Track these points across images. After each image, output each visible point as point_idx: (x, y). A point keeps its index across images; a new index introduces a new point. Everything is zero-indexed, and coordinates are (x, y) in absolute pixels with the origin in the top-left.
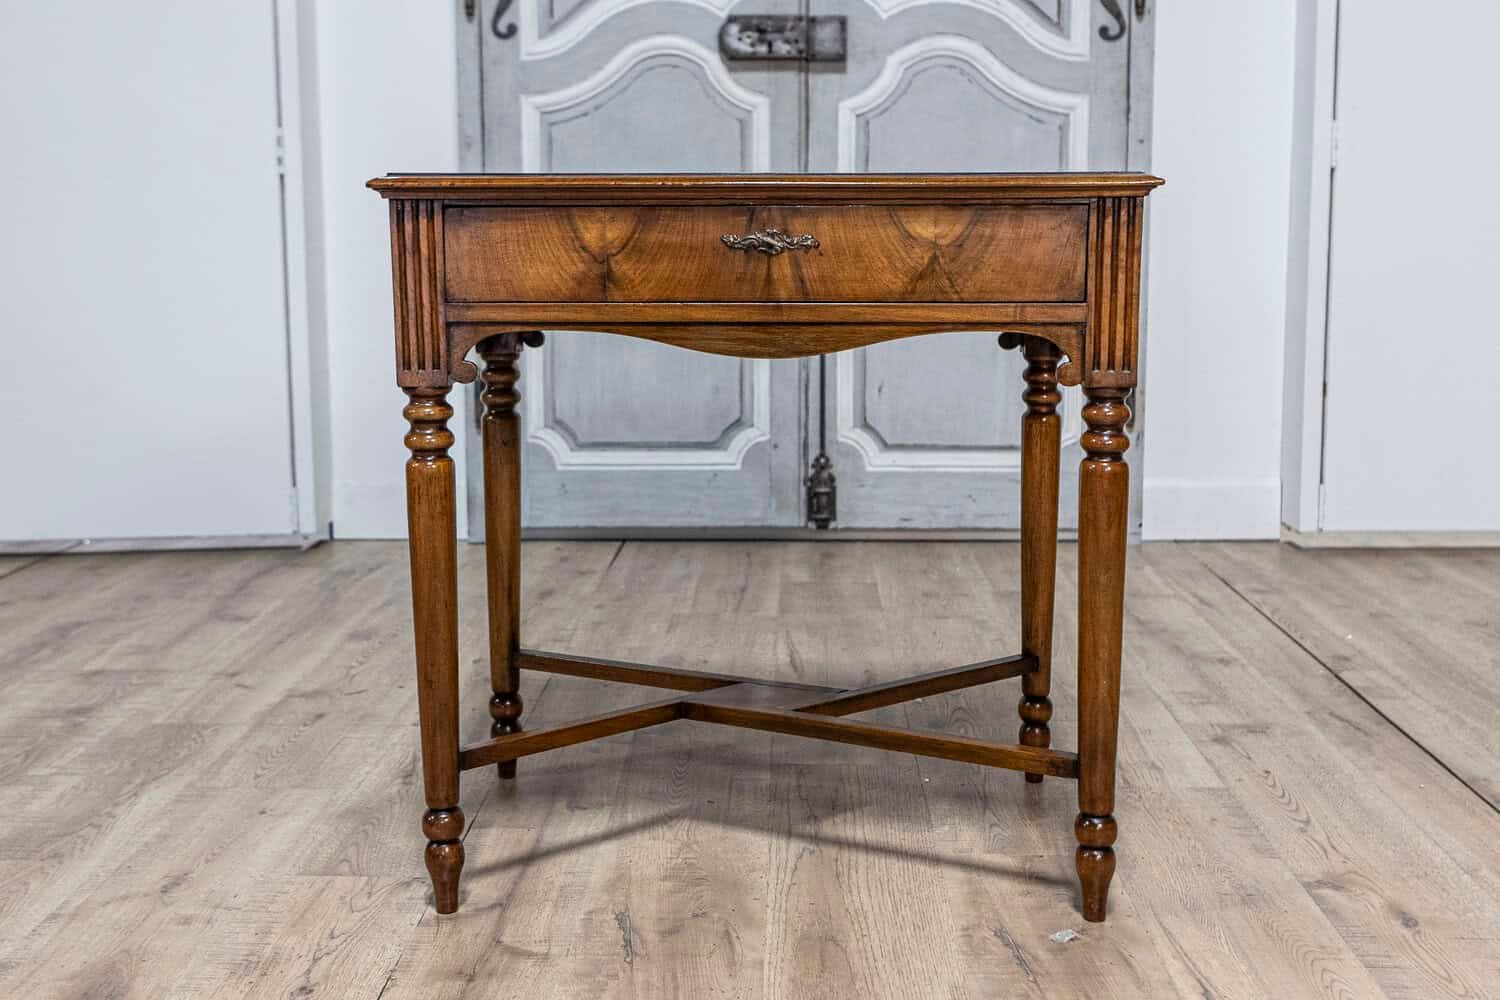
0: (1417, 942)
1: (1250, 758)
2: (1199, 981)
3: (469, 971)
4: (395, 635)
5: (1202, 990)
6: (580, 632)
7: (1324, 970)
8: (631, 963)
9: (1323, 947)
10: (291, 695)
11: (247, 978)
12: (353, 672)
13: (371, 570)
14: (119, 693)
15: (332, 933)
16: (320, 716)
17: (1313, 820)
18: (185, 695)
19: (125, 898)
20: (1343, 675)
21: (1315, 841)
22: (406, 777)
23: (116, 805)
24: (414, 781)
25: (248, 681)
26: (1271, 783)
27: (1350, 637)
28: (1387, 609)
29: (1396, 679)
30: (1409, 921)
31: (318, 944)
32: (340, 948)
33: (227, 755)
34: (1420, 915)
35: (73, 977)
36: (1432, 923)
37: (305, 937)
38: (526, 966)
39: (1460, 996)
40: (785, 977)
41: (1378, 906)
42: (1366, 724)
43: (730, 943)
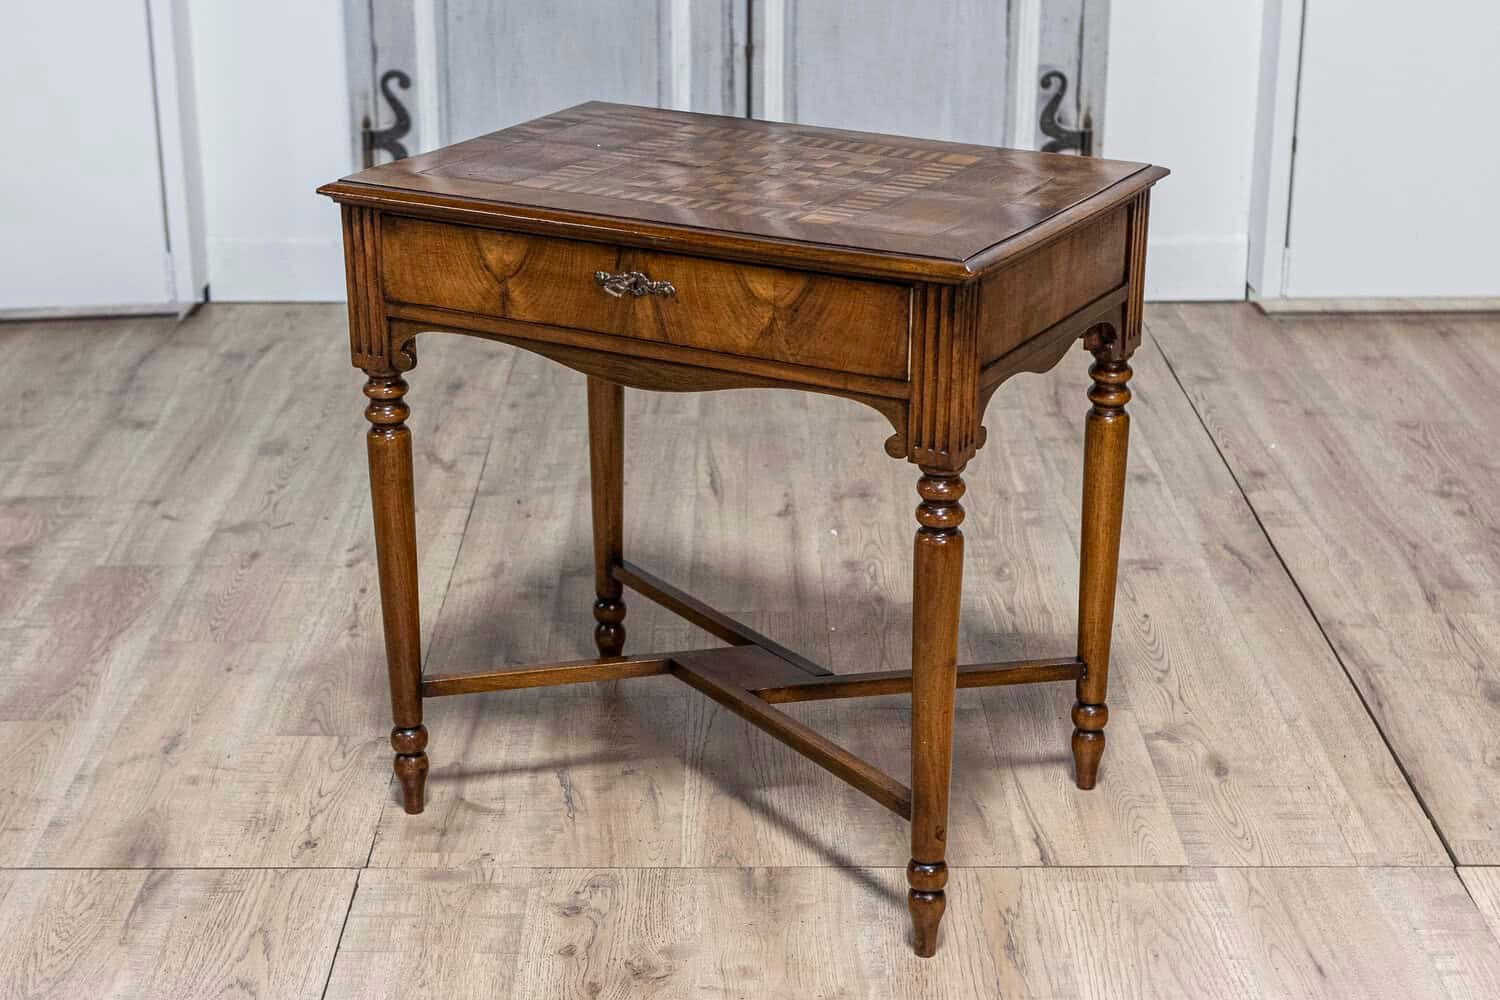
0: (1221, 791)
1: (1134, 600)
2: (1034, 829)
3: (440, 826)
4: (306, 448)
5: (1034, 836)
6: (496, 443)
7: (1138, 817)
8: (573, 818)
9: (1143, 796)
10: (220, 530)
11: (259, 834)
12: (275, 498)
13: (264, 350)
14: (51, 528)
15: (320, 792)
16: (255, 556)
17: (1173, 670)
18: (115, 529)
19: (135, 758)
20: (1253, 497)
21: (1167, 691)
22: (351, 628)
23: (93, 662)
24: (360, 632)
25: (173, 512)
26: (1146, 629)
27: (1273, 446)
28: (1325, 405)
29: (1301, 501)
30: (1220, 770)
31: (311, 803)
32: (330, 806)
33: (179, 606)
34: (1232, 764)
35: (117, 834)
36: (1239, 771)
37: (297, 796)
38: (486, 821)
39: (1239, 838)
40: (700, 829)
41: (1200, 756)
42: (1256, 558)
43: (654, 798)
